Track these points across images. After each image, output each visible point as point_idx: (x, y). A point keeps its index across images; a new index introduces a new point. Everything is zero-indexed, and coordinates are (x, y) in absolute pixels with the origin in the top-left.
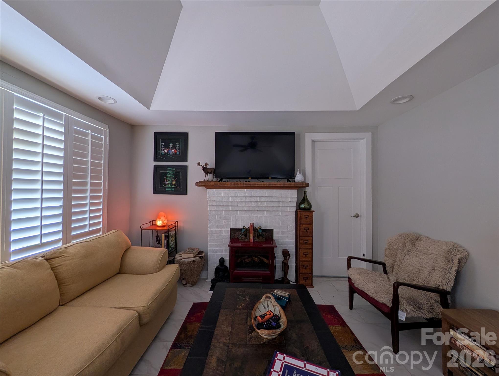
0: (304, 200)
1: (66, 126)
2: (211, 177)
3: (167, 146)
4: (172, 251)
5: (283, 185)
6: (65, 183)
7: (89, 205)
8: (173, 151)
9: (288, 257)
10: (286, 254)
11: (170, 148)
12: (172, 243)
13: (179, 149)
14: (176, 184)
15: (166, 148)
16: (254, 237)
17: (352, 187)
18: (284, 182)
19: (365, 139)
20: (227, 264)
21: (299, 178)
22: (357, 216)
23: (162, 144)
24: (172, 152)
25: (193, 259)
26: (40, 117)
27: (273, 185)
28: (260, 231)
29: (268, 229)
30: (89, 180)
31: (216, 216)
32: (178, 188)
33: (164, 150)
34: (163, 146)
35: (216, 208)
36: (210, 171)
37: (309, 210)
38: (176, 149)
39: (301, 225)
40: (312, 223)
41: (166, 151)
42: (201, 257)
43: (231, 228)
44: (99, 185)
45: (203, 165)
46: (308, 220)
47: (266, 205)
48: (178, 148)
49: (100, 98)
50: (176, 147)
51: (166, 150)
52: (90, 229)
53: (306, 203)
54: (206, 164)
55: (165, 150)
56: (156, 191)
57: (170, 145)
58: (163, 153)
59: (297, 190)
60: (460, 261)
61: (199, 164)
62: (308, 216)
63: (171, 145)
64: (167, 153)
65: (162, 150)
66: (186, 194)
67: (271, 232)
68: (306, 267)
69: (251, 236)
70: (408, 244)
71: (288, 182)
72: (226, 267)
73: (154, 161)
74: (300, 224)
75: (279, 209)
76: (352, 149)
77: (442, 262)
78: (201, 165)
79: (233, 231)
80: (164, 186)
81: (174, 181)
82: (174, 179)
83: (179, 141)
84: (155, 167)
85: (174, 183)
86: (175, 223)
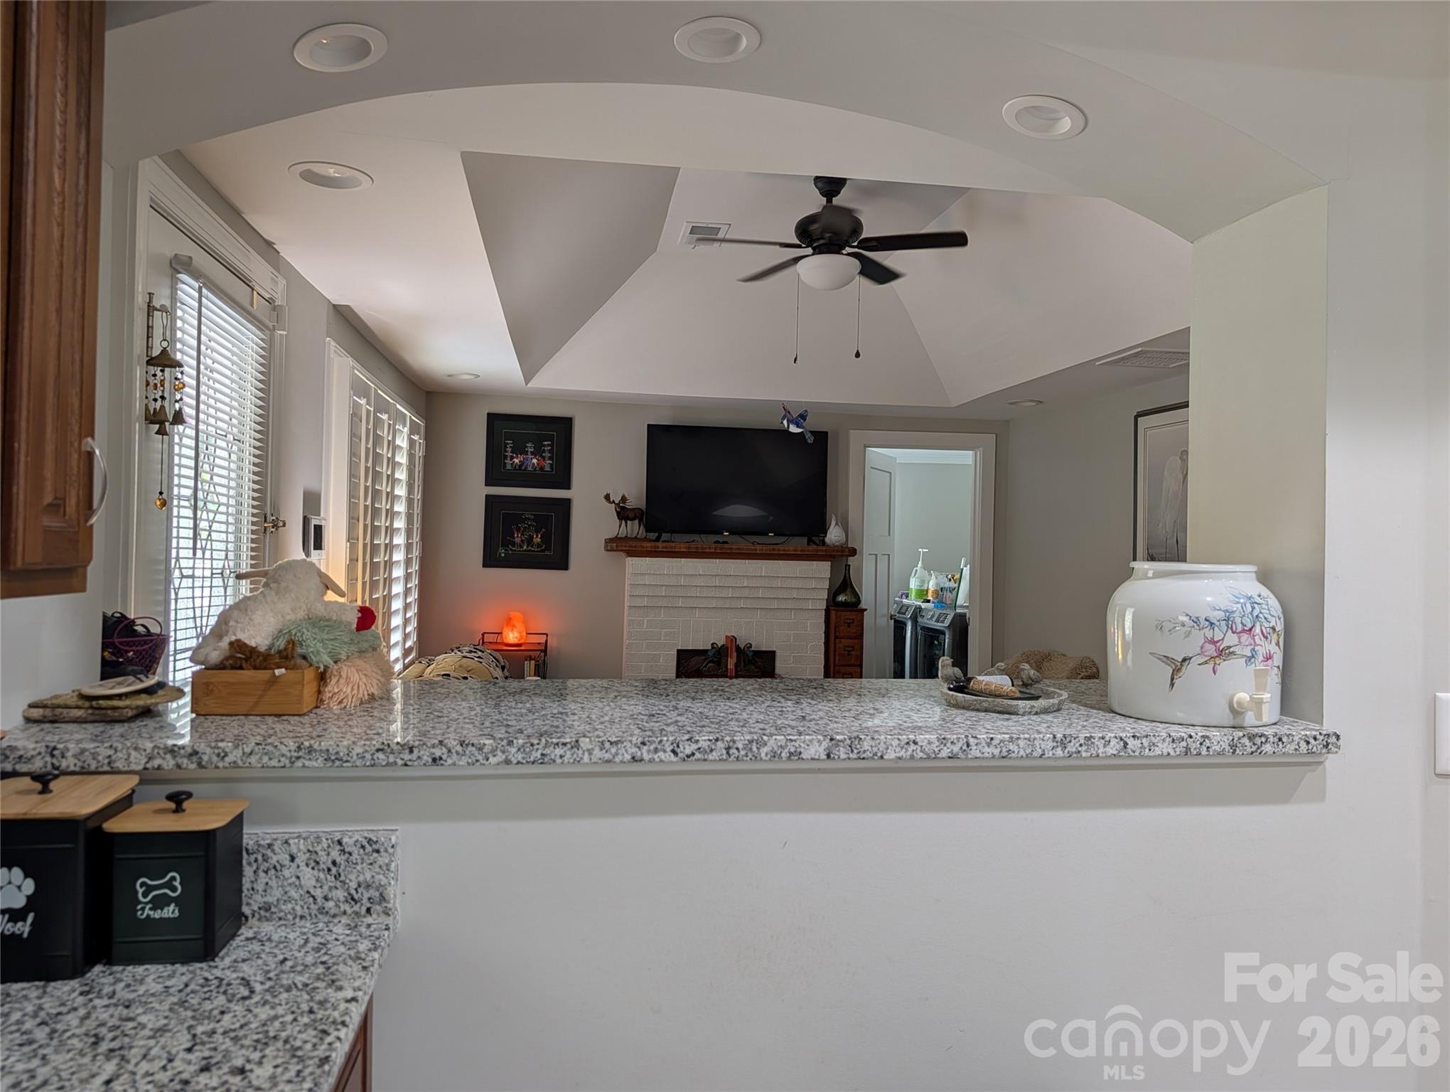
0: (845, 584)
1: (409, 438)
2: (634, 528)
3: (520, 450)
5: (801, 551)
8: (535, 461)
11: (527, 454)
13: (550, 458)
14: (542, 542)
15: (517, 455)
16: (736, 665)
18: (799, 543)
19: (981, 449)
21: (834, 535)
23: (508, 444)
24: (533, 464)
27: (779, 550)
28: (751, 653)
29: (764, 649)
31: (645, 622)
32: (547, 553)
33: (512, 458)
34: (509, 450)
35: (645, 602)
36: (631, 515)
37: (854, 606)
38: (544, 458)
39: (838, 641)
40: (860, 636)
41: (516, 461)
43: (680, 648)
45: (617, 502)
46: (853, 629)
47: (760, 595)
48: (547, 455)
50: (544, 451)
51: (517, 458)
53: (848, 591)
54: (624, 499)
56: (490, 560)
57: (527, 447)
58: (509, 467)
59: (829, 563)
62: (853, 619)
63: (530, 447)
64: (520, 467)
65: (506, 457)
66: (565, 569)
67: (770, 657)
69: (731, 663)
71: (808, 544)
73: (487, 484)
74: (836, 637)
75: (790, 605)
78: (614, 502)
79: (684, 657)
80: (510, 547)
81: (537, 536)
82: (537, 532)
83: (551, 438)
84: (490, 499)
85: (537, 540)
86: (542, 639)
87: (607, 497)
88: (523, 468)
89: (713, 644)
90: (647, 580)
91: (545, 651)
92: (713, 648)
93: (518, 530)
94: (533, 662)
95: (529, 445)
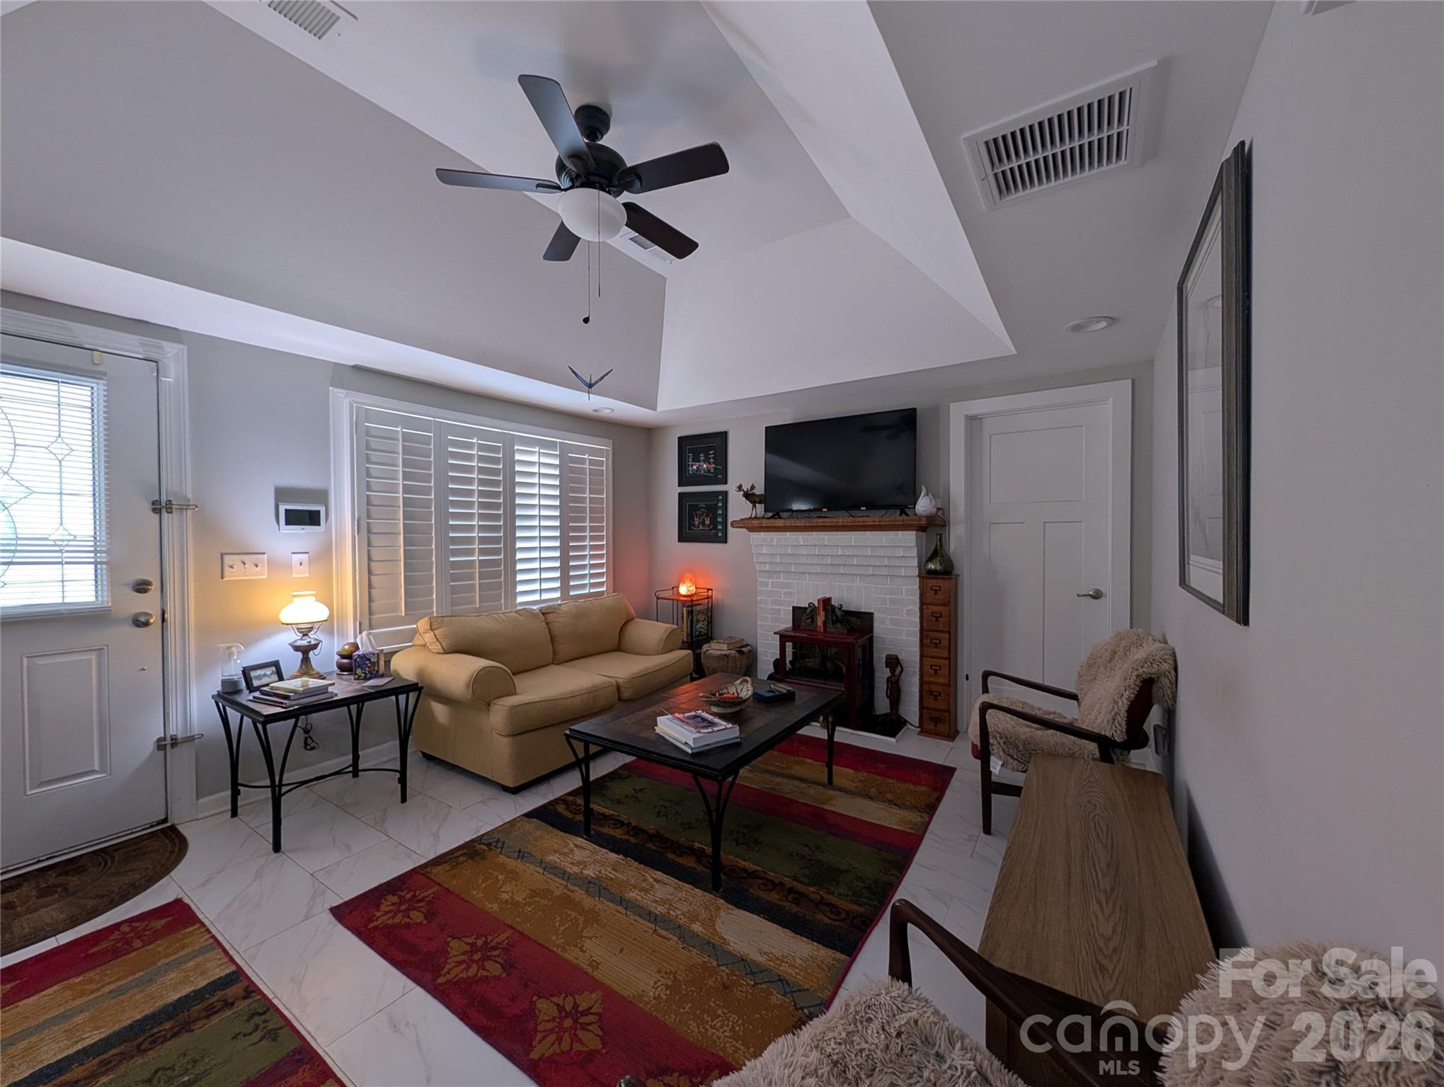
0: (938, 552)
1: (561, 457)
3: (696, 459)
4: (701, 638)
6: (561, 528)
7: (588, 556)
8: (705, 466)
9: (898, 670)
10: (892, 661)
11: (700, 462)
12: (700, 625)
13: (714, 463)
14: (710, 523)
15: (695, 463)
16: (825, 623)
17: (1083, 523)
18: (895, 516)
21: (924, 505)
22: (1097, 595)
23: (690, 456)
24: (704, 468)
25: (724, 653)
26: (535, 452)
28: (839, 613)
29: (863, 610)
30: (587, 524)
31: (770, 582)
32: (713, 531)
33: (692, 465)
34: (691, 460)
35: (767, 568)
36: (758, 500)
37: (948, 571)
38: (710, 464)
39: (925, 607)
40: (948, 603)
41: (695, 467)
42: (741, 652)
43: (795, 605)
44: (600, 529)
45: (746, 490)
46: (940, 596)
47: (855, 563)
48: (712, 461)
49: (594, 411)
50: (710, 458)
51: (695, 465)
52: (591, 591)
53: (942, 558)
54: (753, 487)
56: (683, 538)
57: (700, 457)
58: (691, 472)
59: (916, 532)
61: (740, 488)
62: (940, 587)
63: (702, 457)
64: (697, 471)
65: (689, 465)
66: (726, 542)
67: (867, 618)
68: (936, 696)
69: (820, 619)
71: (901, 515)
73: (679, 485)
75: (884, 572)
76: (1084, 428)
78: (744, 490)
79: (796, 612)
80: (693, 528)
81: (708, 519)
82: (707, 516)
83: (715, 448)
84: (681, 496)
85: (708, 522)
86: (707, 592)
88: (700, 472)
89: (811, 603)
92: (809, 606)
93: (697, 515)
95: (702, 455)
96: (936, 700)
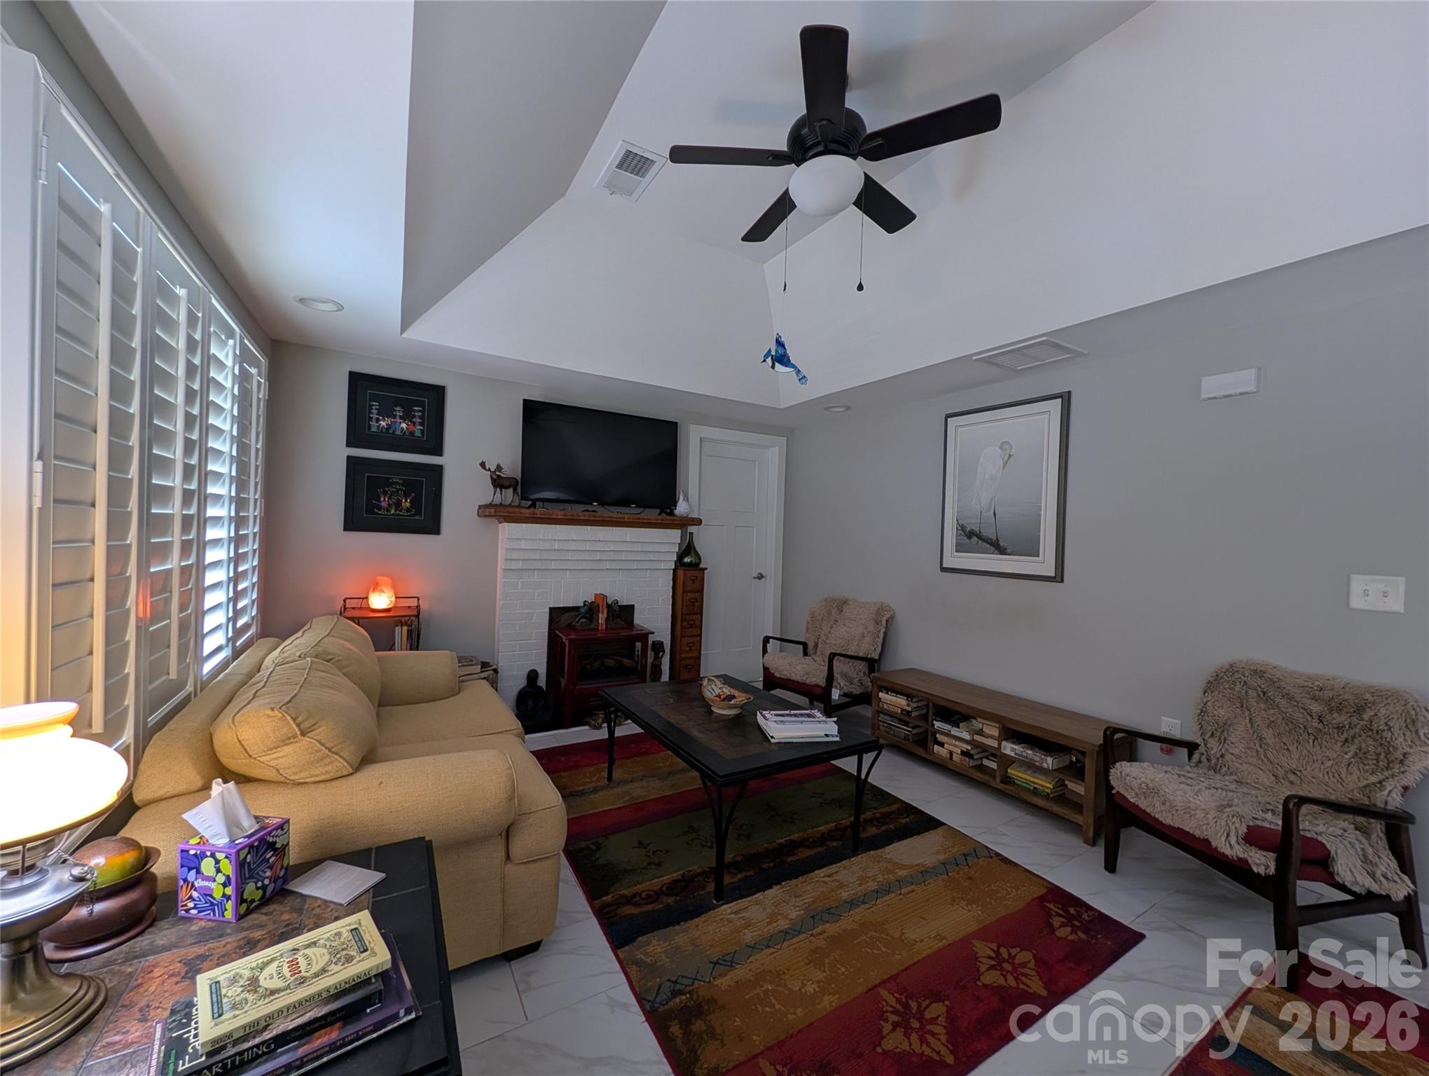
0: (688, 548)
3: (386, 412)
8: (404, 425)
9: (661, 654)
10: (658, 647)
11: (395, 418)
13: (421, 424)
14: (411, 507)
15: (383, 417)
17: (755, 528)
19: (777, 448)
20: (542, 682)
21: (681, 508)
22: (760, 577)
23: (373, 405)
24: (402, 428)
27: (638, 519)
28: (617, 608)
29: (624, 604)
31: (520, 583)
32: (417, 518)
33: (378, 420)
34: (375, 412)
35: (520, 565)
36: (507, 483)
37: (695, 566)
38: (414, 423)
39: (685, 594)
40: (701, 591)
41: (383, 423)
43: (551, 606)
45: (493, 470)
46: (696, 585)
47: (623, 558)
48: (417, 420)
49: (303, 299)
50: (414, 416)
51: (384, 421)
53: (693, 554)
54: (499, 468)
55: (381, 422)
56: (352, 523)
57: (395, 410)
58: (374, 429)
59: (678, 530)
60: (887, 621)
62: (696, 577)
63: (399, 411)
64: (387, 430)
65: (371, 419)
66: (436, 533)
67: (630, 609)
68: (690, 669)
70: (834, 611)
71: (660, 514)
72: (541, 688)
73: (348, 445)
74: (684, 592)
75: (646, 565)
76: (757, 462)
77: (871, 627)
78: (489, 470)
79: (556, 614)
80: (376, 510)
81: (406, 501)
82: (406, 497)
83: (422, 404)
84: (351, 460)
85: (406, 504)
86: (414, 603)
87: (483, 465)
88: (391, 431)
89: (585, 602)
90: (523, 545)
91: (418, 616)
92: (585, 605)
93: (385, 493)
94: (405, 628)
95: (398, 409)
96: (689, 671)
